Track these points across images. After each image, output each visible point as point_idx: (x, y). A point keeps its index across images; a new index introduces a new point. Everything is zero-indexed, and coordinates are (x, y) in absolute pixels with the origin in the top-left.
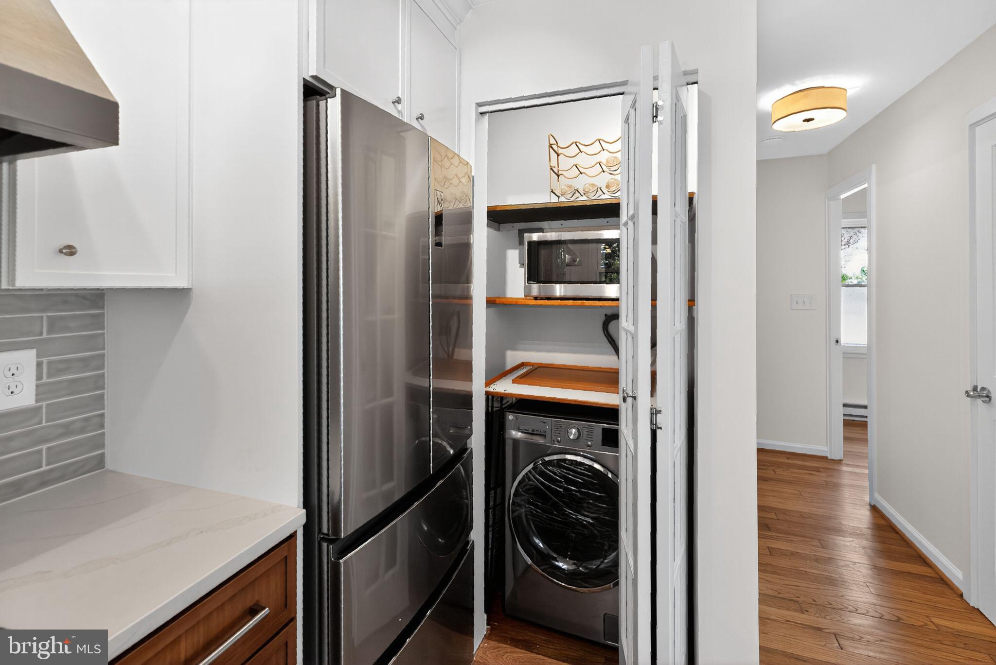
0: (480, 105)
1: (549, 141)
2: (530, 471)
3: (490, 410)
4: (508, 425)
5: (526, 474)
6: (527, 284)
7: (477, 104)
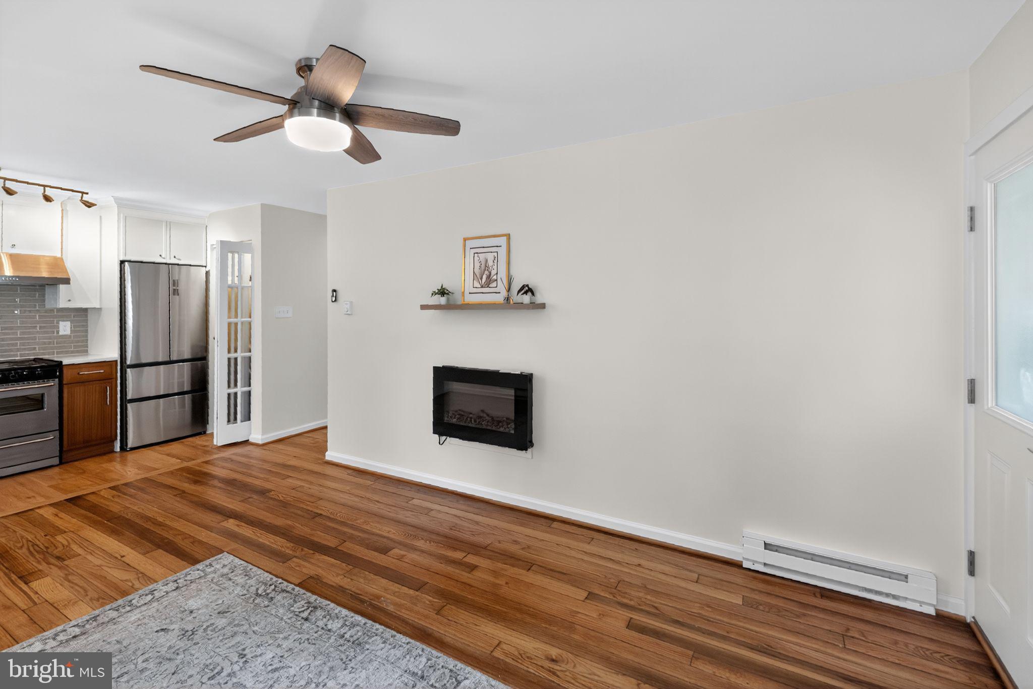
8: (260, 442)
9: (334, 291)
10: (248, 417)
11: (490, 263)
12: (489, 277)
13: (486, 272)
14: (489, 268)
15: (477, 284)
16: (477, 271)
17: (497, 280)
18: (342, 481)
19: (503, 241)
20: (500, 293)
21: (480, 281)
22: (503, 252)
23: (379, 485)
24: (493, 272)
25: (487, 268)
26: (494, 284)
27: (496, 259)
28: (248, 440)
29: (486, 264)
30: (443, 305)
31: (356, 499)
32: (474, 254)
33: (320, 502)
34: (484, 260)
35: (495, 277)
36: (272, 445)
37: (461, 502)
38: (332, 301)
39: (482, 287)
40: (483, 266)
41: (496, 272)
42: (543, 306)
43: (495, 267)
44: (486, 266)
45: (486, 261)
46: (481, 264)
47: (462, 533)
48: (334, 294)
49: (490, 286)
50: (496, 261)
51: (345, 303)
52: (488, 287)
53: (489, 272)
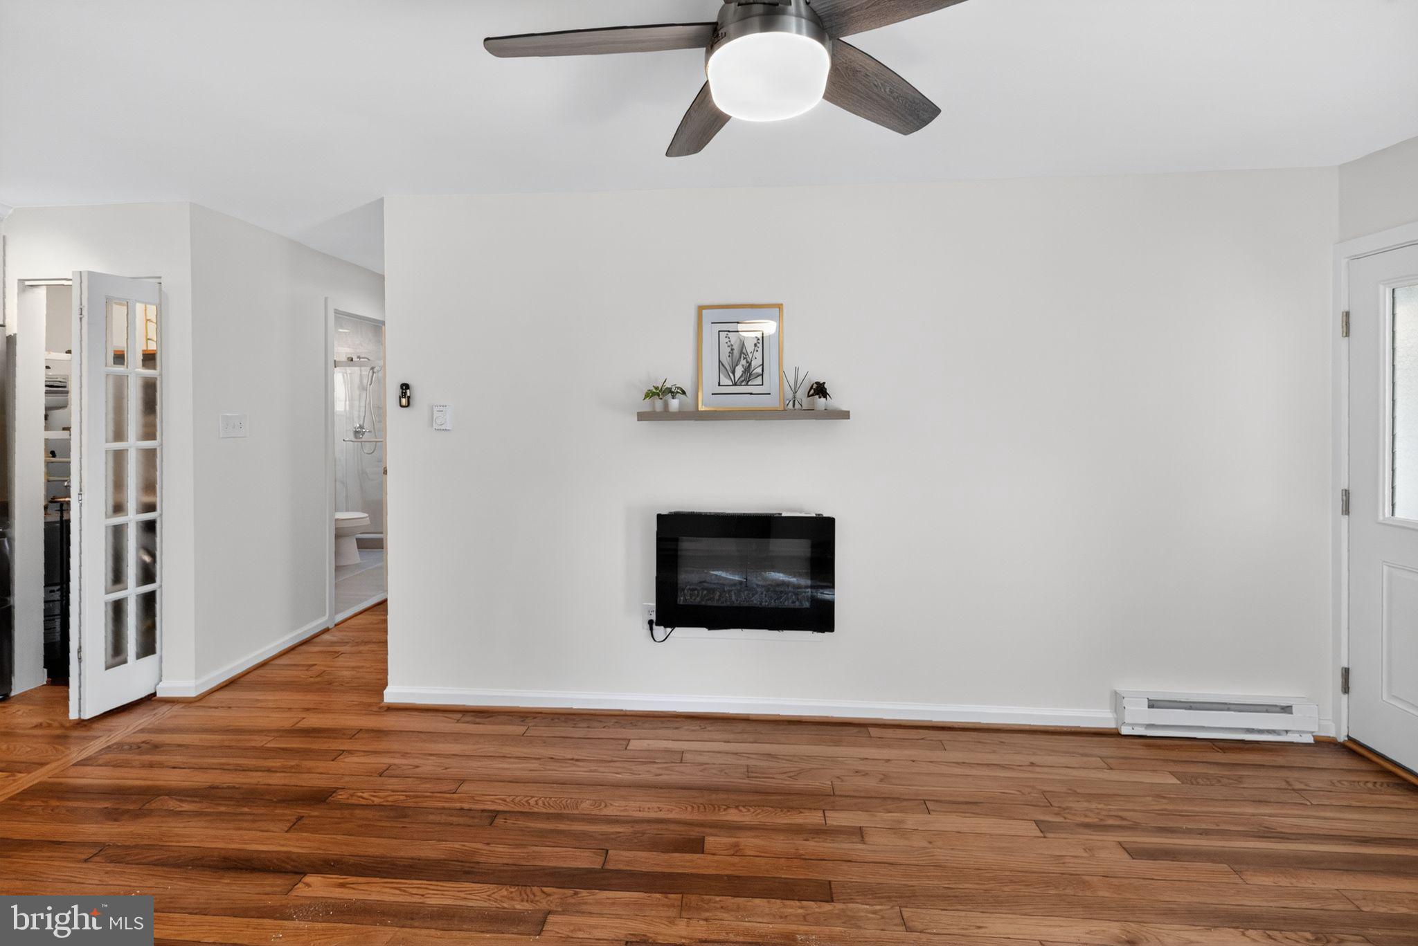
7: (18, 280)
8: (193, 694)
9: (405, 387)
10: (148, 647)
11: (750, 349)
12: (748, 369)
13: (743, 362)
14: (747, 355)
15: (725, 381)
16: (726, 360)
17: (762, 376)
18: (456, 737)
19: (772, 314)
20: (769, 394)
21: (731, 375)
22: (772, 330)
23: (543, 731)
24: (755, 363)
25: (743, 356)
26: (758, 381)
27: (760, 343)
28: (154, 694)
29: (742, 350)
30: (658, 412)
31: (534, 765)
32: (719, 332)
33: (465, 787)
34: (737, 342)
35: (759, 370)
36: (218, 695)
37: (709, 729)
38: (402, 406)
39: (735, 384)
40: (736, 352)
41: (761, 363)
42: (845, 415)
43: (758, 355)
44: (741, 352)
45: (743, 345)
46: (732, 350)
47: (774, 778)
48: (406, 393)
49: (749, 383)
50: (760, 345)
51: (435, 409)
52: (747, 385)
53: (747, 362)
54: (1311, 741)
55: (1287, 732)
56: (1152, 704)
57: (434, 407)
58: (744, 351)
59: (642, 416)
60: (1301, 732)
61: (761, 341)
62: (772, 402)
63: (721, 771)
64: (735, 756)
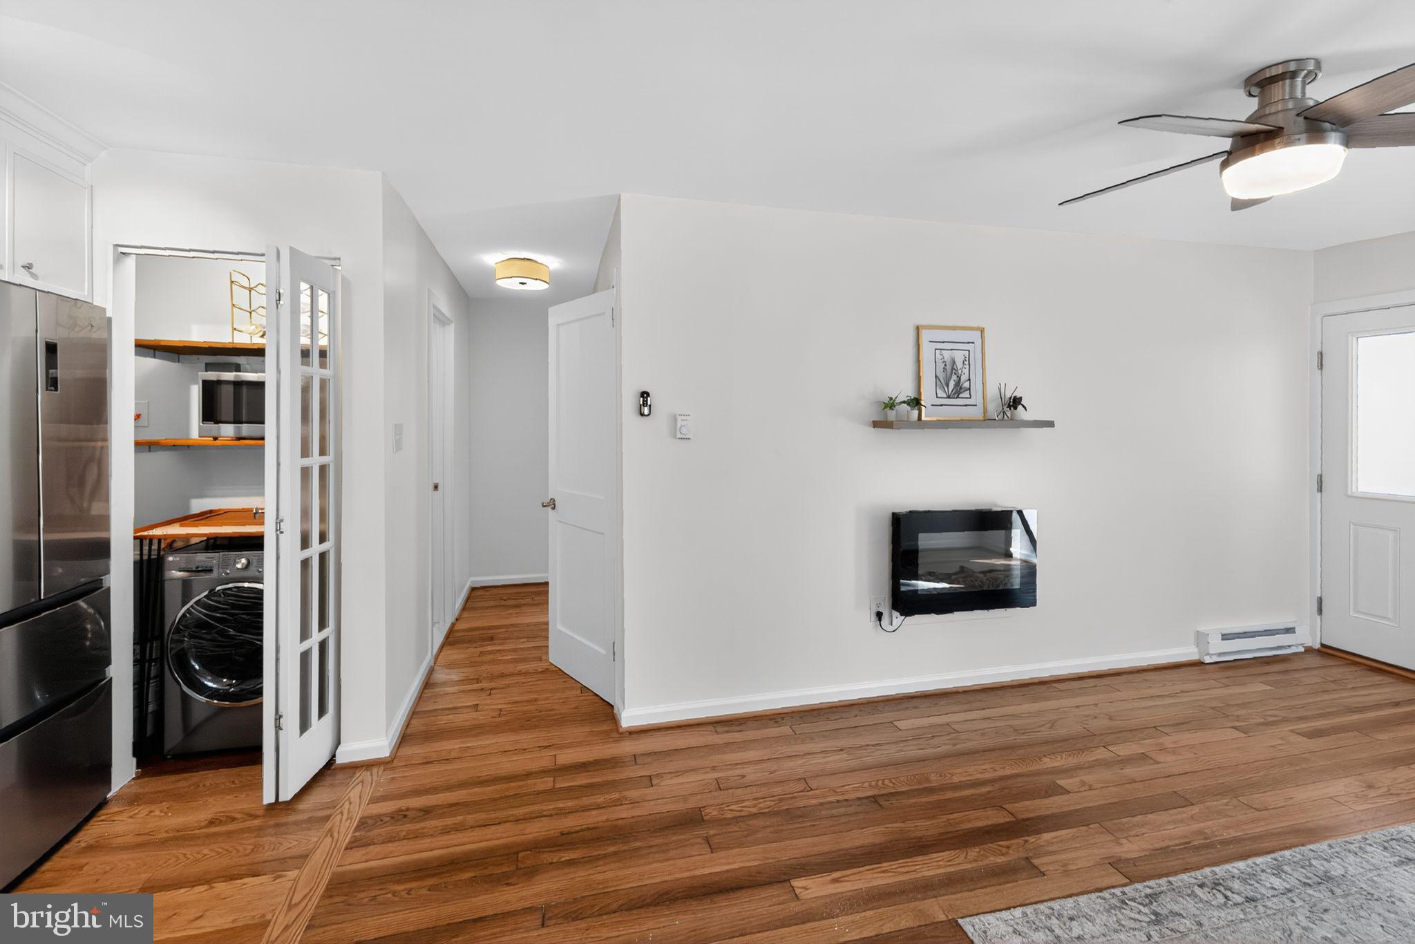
0: (117, 246)
1: (231, 277)
2: (192, 606)
3: (145, 557)
4: (166, 566)
5: (188, 609)
6: (201, 424)
7: (114, 245)
9: (645, 395)
11: (959, 365)
12: (958, 384)
13: (954, 377)
14: (957, 370)
15: (941, 393)
16: (940, 373)
17: (970, 389)
19: (975, 336)
20: (976, 405)
21: (945, 388)
22: (976, 350)
24: (963, 378)
25: (954, 371)
26: (966, 394)
27: (967, 360)
29: (953, 366)
32: (936, 349)
34: (949, 359)
35: (967, 385)
38: (640, 415)
39: (949, 397)
40: (949, 368)
41: (968, 378)
43: (966, 371)
44: (953, 369)
45: (954, 362)
46: (946, 365)
47: (1039, 732)
48: (647, 401)
49: (960, 396)
50: (967, 363)
51: (679, 419)
52: (958, 397)
53: (958, 377)
54: (1303, 650)
55: (1289, 646)
56: (1225, 637)
57: (677, 416)
58: (955, 367)
59: (876, 424)
60: (1297, 645)
61: (967, 359)
62: (976, 413)
63: (996, 733)
64: (988, 721)
